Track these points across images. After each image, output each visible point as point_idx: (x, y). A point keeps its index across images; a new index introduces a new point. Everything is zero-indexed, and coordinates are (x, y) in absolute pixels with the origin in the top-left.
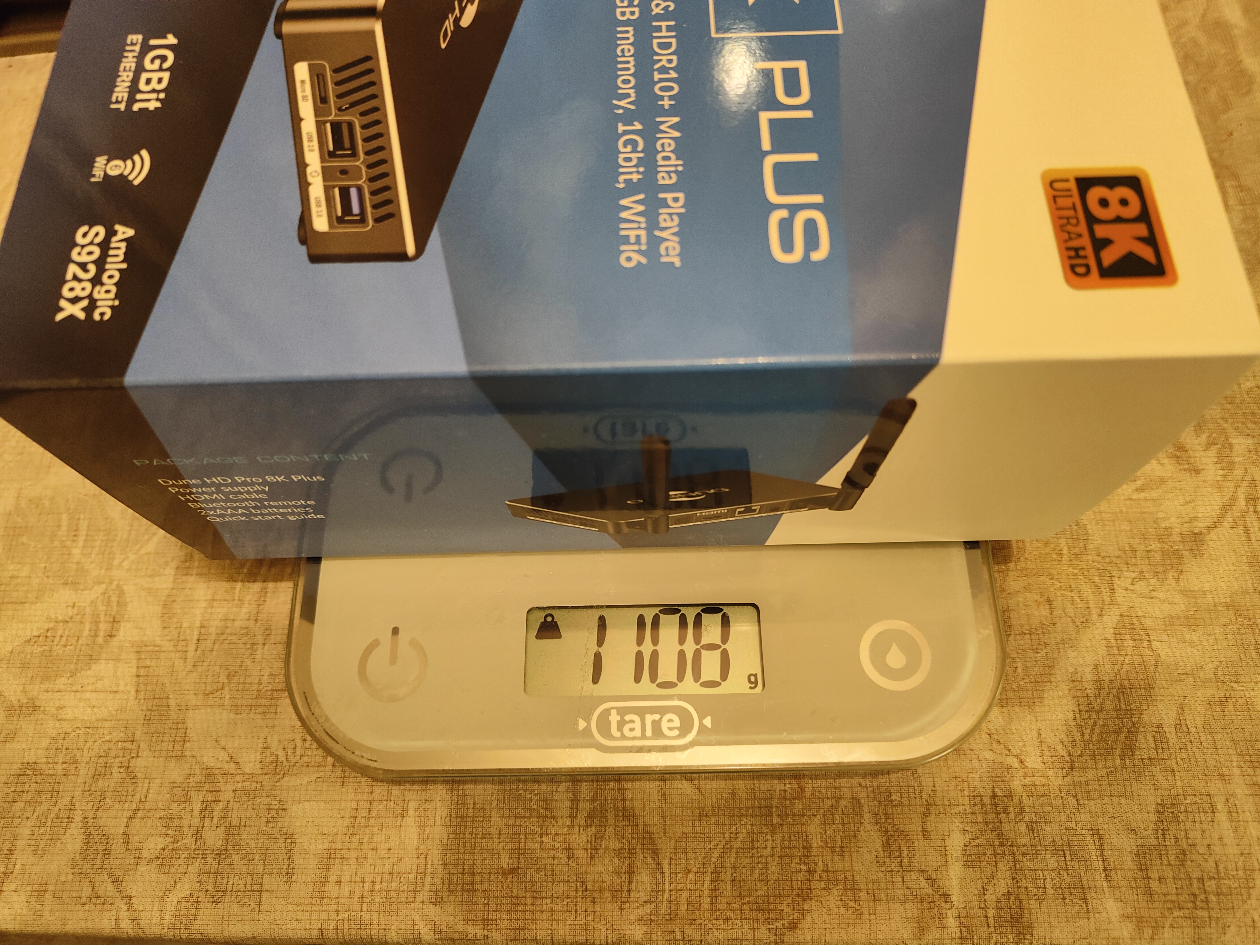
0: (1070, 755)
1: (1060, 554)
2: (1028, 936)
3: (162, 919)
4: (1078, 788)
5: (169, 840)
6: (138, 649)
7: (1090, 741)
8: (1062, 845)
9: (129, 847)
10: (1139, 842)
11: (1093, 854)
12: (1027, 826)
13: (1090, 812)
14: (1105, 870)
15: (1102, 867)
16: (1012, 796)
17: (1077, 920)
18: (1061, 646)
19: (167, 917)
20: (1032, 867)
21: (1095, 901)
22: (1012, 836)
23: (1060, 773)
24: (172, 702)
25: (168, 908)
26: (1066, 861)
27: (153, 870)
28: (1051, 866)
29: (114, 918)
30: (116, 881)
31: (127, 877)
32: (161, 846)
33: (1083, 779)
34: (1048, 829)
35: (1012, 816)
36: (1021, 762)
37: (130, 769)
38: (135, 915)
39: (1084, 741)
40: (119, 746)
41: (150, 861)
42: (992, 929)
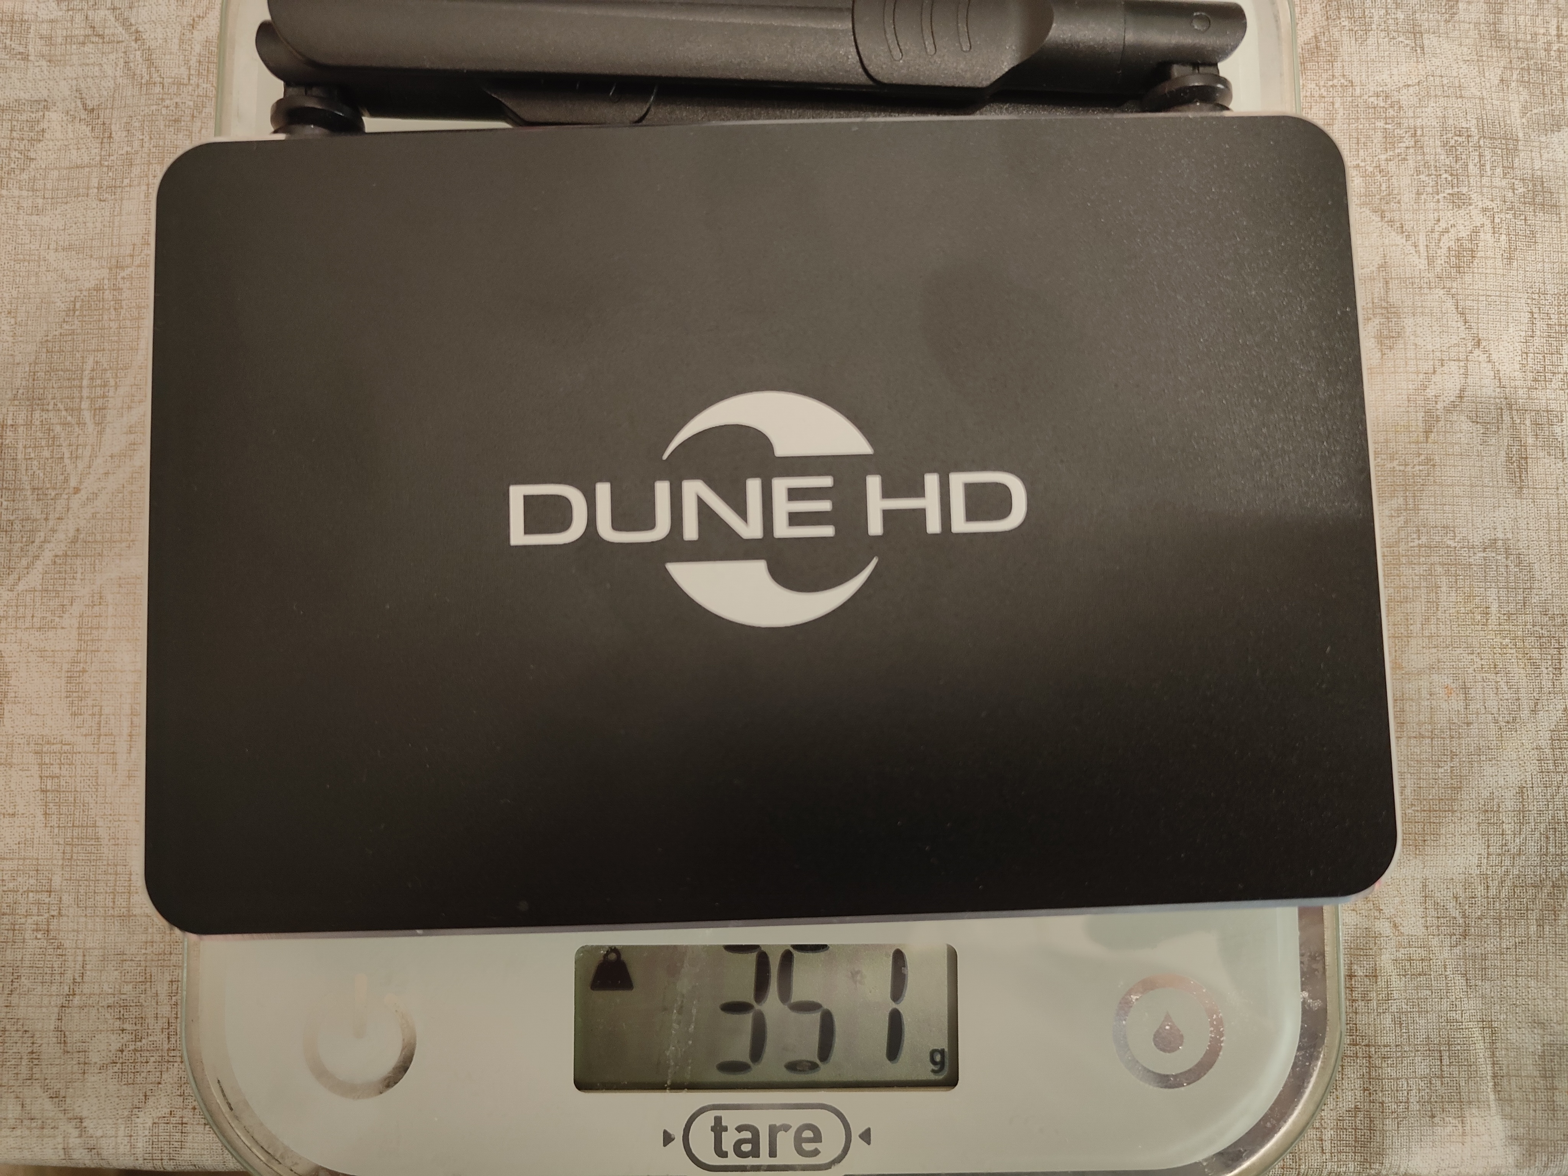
0: (1464, 916)
1: (1486, 613)
2: (1377, 1166)
3: (133, 1147)
4: (1470, 964)
5: (127, 1037)
6: (38, 748)
7: (1497, 897)
8: (1439, 1044)
9: (69, 1049)
10: (1548, 1039)
11: (1481, 1055)
12: (1394, 1020)
13: (1483, 997)
14: (1495, 1076)
15: (1490, 1073)
16: (1376, 976)
17: (1448, 1145)
18: (1475, 758)
19: (140, 1145)
20: (1394, 1075)
21: (1474, 1120)
22: (1371, 1032)
23: (1447, 943)
24: (102, 833)
25: (140, 1133)
26: (1441, 1065)
27: (110, 1081)
28: (1419, 1072)
29: (60, 1146)
30: (55, 1097)
31: (71, 1090)
32: (115, 1046)
33: (1478, 951)
34: (1422, 1022)
35: (1374, 1003)
36: (1395, 926)
37: (52, 934)
38: (92, 1142)
39: (1488, 897)
40: (31, 899)
41: (103, 1067)
42: (1328, 1156)
